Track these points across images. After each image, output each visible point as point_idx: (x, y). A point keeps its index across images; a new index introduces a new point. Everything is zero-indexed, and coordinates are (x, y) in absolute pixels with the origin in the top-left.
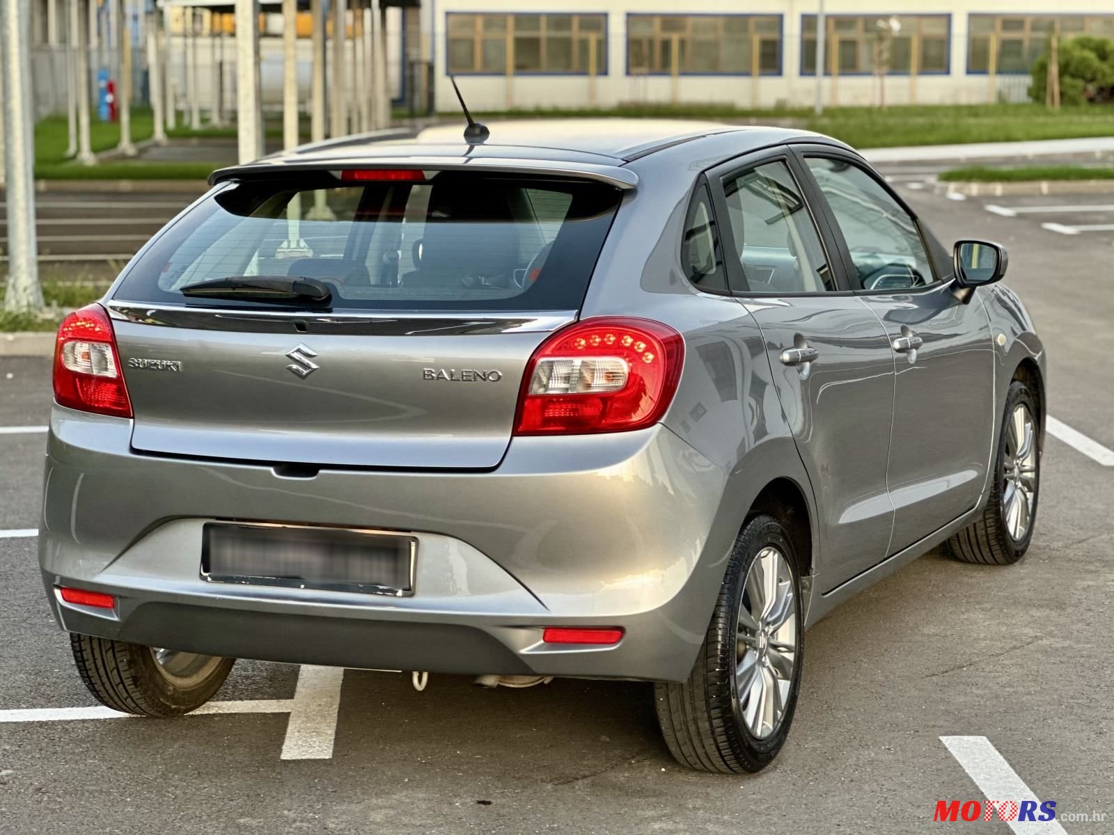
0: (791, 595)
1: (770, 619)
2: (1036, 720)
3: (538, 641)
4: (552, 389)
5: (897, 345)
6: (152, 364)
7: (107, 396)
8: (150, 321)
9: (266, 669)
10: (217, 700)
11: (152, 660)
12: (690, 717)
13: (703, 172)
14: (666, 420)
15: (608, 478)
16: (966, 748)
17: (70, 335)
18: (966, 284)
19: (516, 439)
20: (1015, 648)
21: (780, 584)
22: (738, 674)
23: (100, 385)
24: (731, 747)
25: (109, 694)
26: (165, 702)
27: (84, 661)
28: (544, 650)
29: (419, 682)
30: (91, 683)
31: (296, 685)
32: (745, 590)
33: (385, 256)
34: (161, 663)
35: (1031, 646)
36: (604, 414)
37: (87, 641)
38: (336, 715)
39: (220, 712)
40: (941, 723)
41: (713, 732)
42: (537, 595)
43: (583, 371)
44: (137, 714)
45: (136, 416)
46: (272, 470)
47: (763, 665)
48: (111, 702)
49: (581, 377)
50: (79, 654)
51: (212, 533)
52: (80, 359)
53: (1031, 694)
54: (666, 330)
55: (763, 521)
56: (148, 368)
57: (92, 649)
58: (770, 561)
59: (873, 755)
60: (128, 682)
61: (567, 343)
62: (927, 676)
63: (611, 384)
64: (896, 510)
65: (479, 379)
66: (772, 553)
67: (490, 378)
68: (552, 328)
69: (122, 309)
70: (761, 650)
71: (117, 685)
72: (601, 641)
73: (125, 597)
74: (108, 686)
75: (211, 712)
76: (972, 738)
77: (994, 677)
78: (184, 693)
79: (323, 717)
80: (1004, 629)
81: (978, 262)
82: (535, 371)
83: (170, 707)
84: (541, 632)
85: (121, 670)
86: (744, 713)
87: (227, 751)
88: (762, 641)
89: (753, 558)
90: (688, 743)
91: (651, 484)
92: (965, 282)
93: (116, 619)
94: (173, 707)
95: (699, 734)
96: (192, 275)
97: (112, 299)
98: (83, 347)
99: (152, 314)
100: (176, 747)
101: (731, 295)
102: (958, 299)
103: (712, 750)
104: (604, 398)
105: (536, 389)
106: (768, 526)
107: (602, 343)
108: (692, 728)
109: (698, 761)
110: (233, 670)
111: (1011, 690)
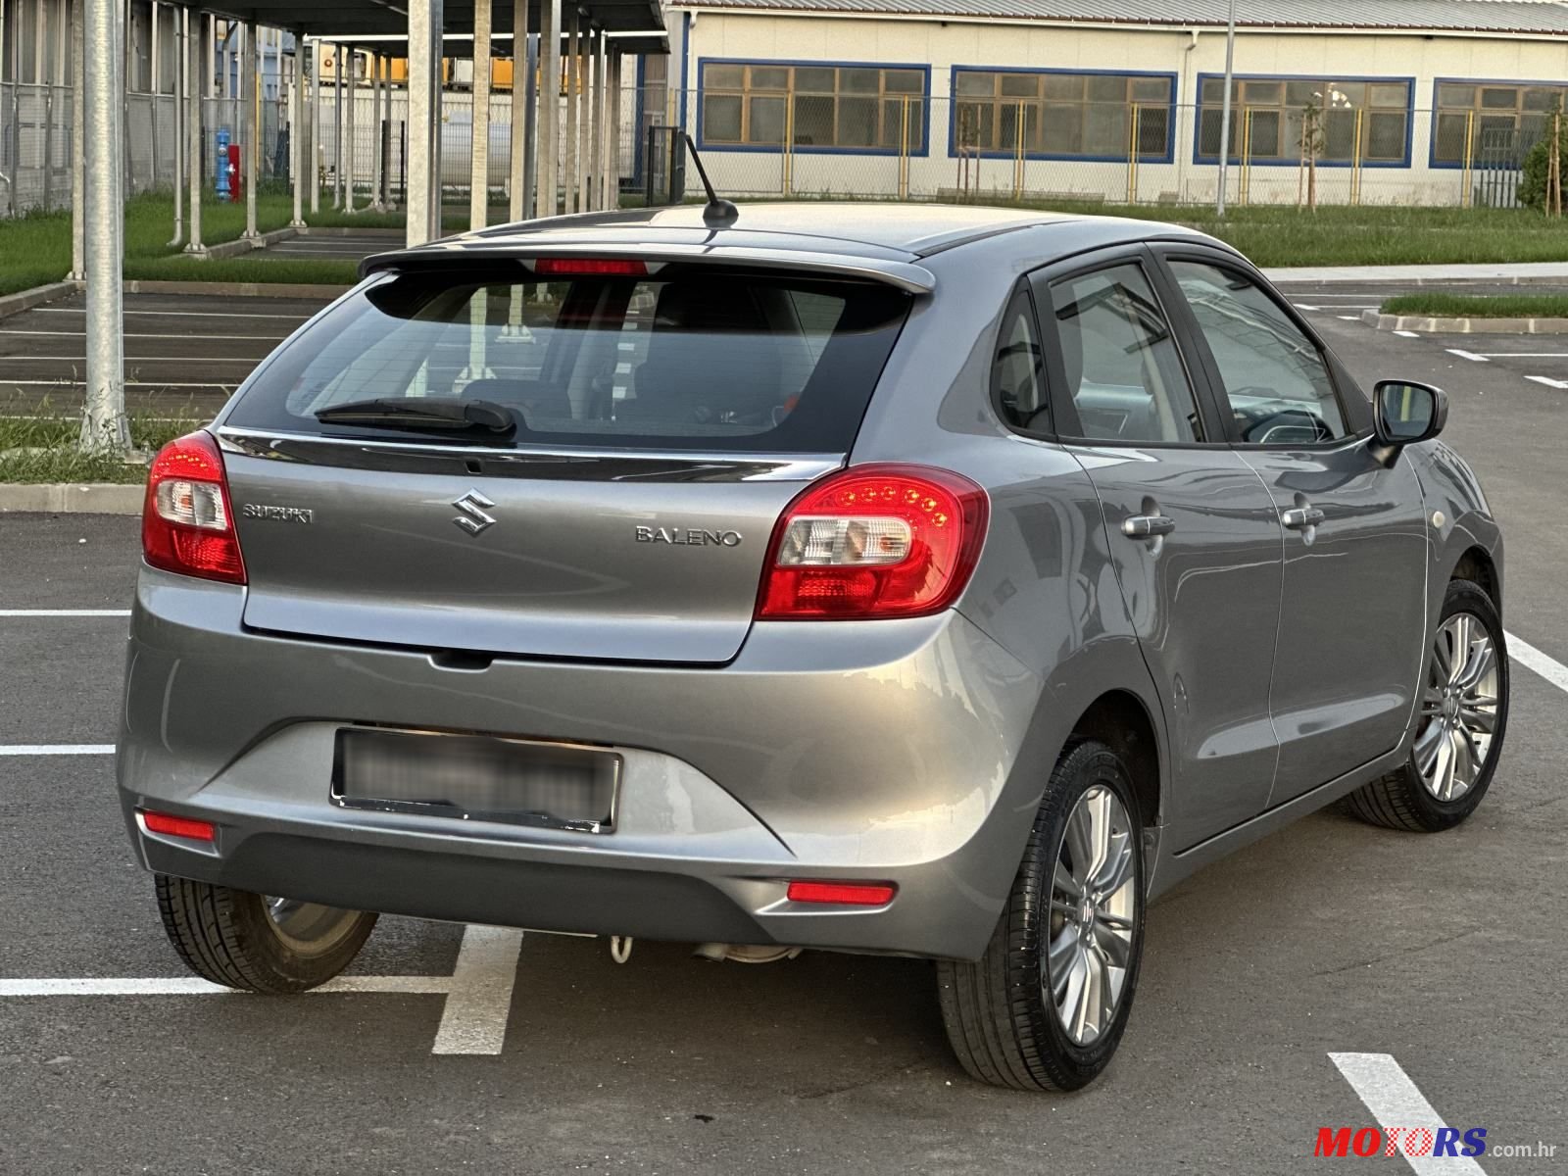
0: (1128, 851)
1: (1098, 884)
2: (1461, 1036)
3: (780, 898)
4: (808, 559)
5: (1287, 519)
6: (273, 514)
7: (213, 554)
8: (274, 455)
9: (417, 937)
10: (350, 975)
11: (264, 914)
12: (984, 1012)
13: (1025, 275)
14: (961, 605)
15: (882, 682)
16: (1364, 1069)
17: (166, 472)
18: (1389, 441)
19: (758, 625)
20: (1440, 940)
21: (1114, 837)
22: (1052, 955)
23: (204, 539)
24: (1039, 1053)
25: (204, 959)
26: (279, 972)
27: (172, 913)
28: (788, 911)
29: (620, 952)
30: (181, 943)
31: (456, 958)
32: (1065, 842)
33: (595, 381)
34: (276, 920)
35: (1462, 939)
36: (877, 595)
37: (178, 884)
38: (509, 999)
39: (353, 989)
40: (1331, 1035)
41: (1015, 1034)
42: (780, 835)
43: (852, 534)
44: (241, 988)
45: (251, 582)
46: (429, 658)
47: (1088, 945)
48: (206, 971)
49: (849, 542)
50: (166, 903)
51: (348, 741)
52: (180, 504)
53: (1458, 1002)
54: (967, 485)
55: (1091, 750)
56: (267, 517)
57: (184, 896)
58: (1100, 805)
59: (1235, 1073)
60: (230, 943)
61: (830, 497)
62: (1317, 974)
63: (888, 554)
64: (1283, 745)
65: (710, 542)
66: (1103, 793)
67: (726, 541)
68: (811, 475)
69: (238, 438)
70: (1085, 926)
71: (215, 947)
72: (865, 900)
73: (230, 826)
74: (203, 948)
75: (340, 990)
76: (1372, 1057)
77: (1410, 978)
78: (306, 962)
79: (492, 1000)
80: (1427, 915)
81: (1409, 412)
82: (787, 533)
83: (285, 979)
84: (785, 886)
85: (221, 926)
86: (1059, 1009)
87: (360, 1041)
88: (1087, 913)
89: (1076, 800)
90: (982, 1047)
91: (941, 694)
92: (1389, 439)
93: (216, 855)
94: (290, 980)
95: (996, 1034)
96: (332, 395)
97: (225, 424)
98: (183, 489)
99: (277, 446)
100: (292, 1033)
101: (1057, 441)
102: (1378, 462)
103: (1014, 1058)
104: (879, 573)
105: (787, 558)
106: (1099, 756)
107: (878, 497)
108: (988, 1027)
109: (994, 1072)
110: (372, 936)
111: (1431, 995)
